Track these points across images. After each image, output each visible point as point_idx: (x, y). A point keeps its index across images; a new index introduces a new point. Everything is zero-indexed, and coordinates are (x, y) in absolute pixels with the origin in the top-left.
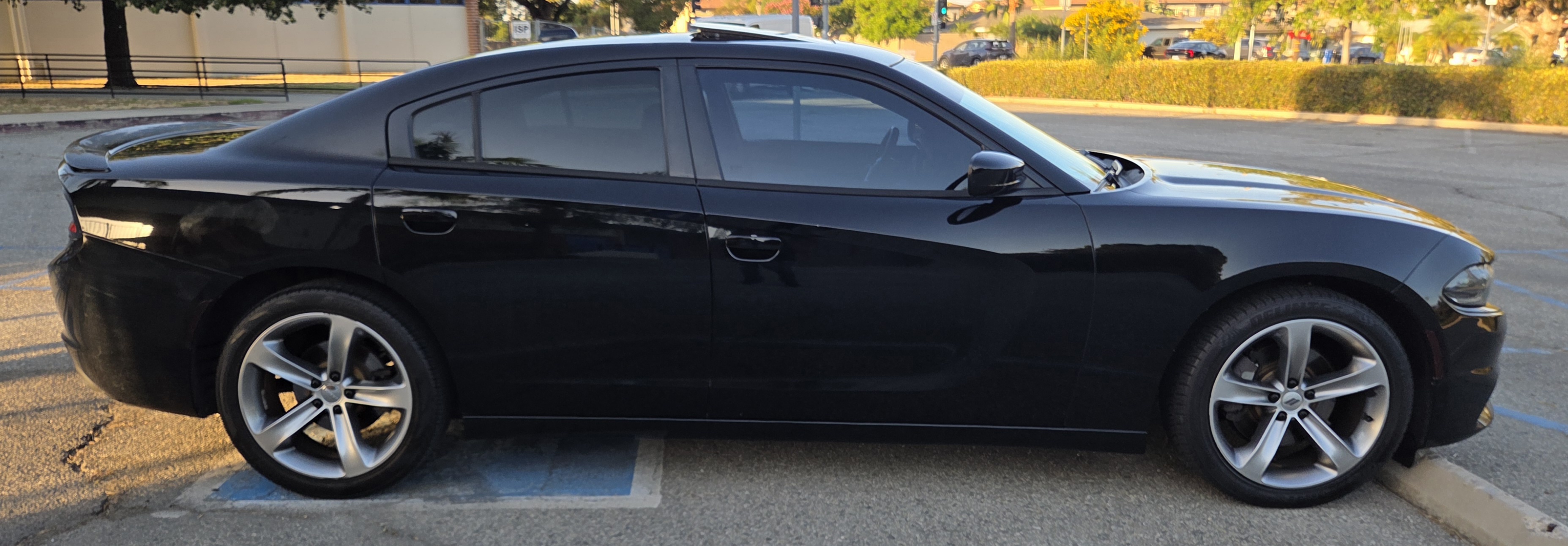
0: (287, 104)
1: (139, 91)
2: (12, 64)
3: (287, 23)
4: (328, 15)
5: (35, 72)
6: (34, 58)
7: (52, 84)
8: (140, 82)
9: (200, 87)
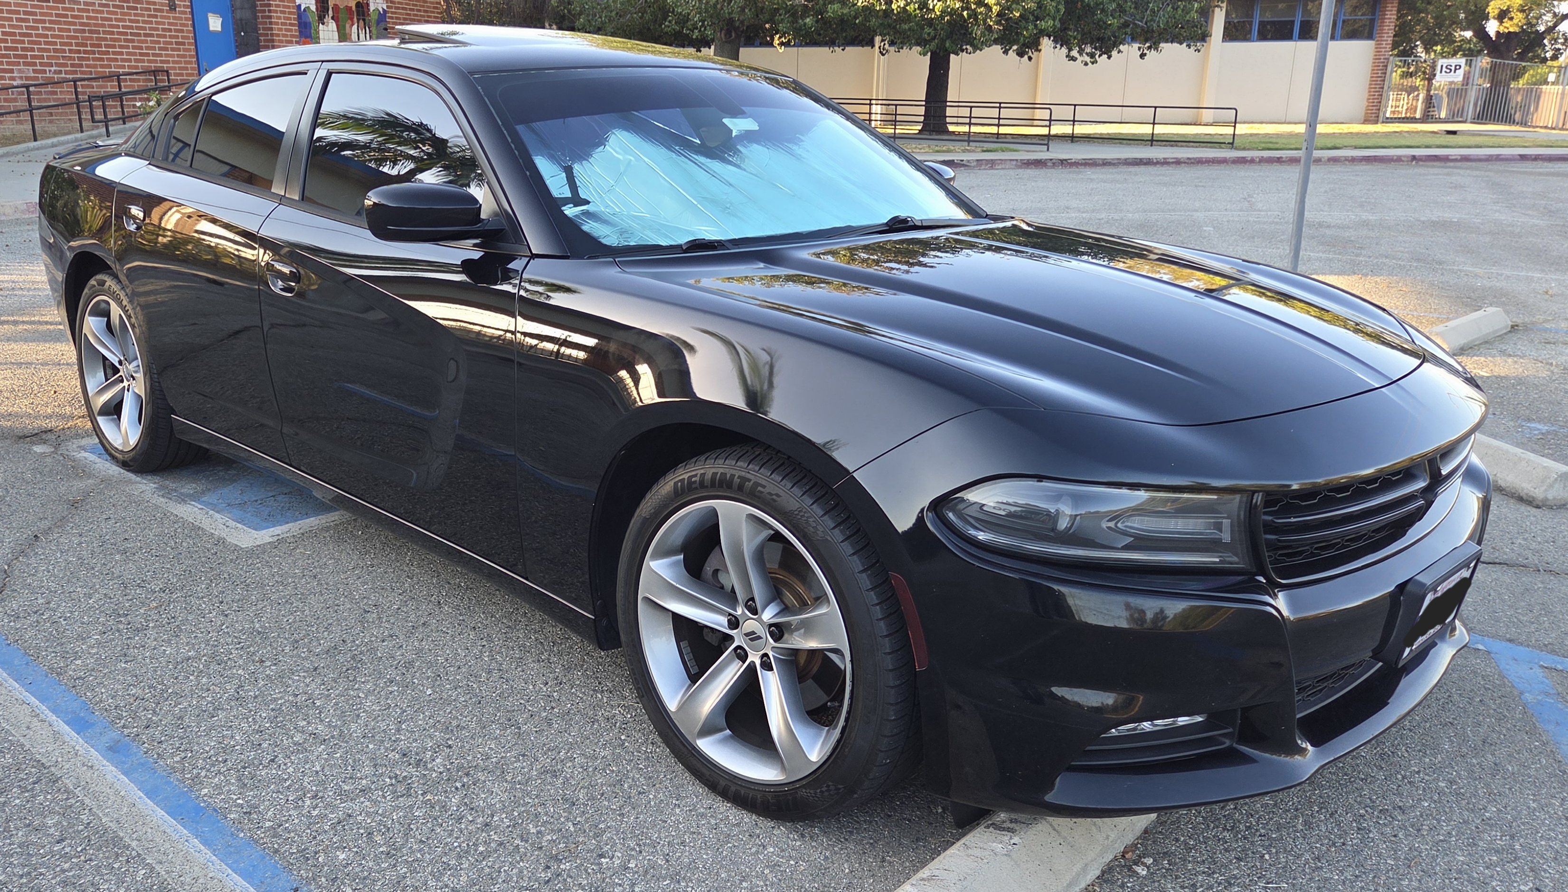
0: (1048, 153)
1: (953, 137)
2: (866, 109)
3: (1086, 64)
4: (1152, 55)
5: (884, 117)
6: (887, 102)
7: (895, 129)
8: (951, 128)
9: (998, 134)
